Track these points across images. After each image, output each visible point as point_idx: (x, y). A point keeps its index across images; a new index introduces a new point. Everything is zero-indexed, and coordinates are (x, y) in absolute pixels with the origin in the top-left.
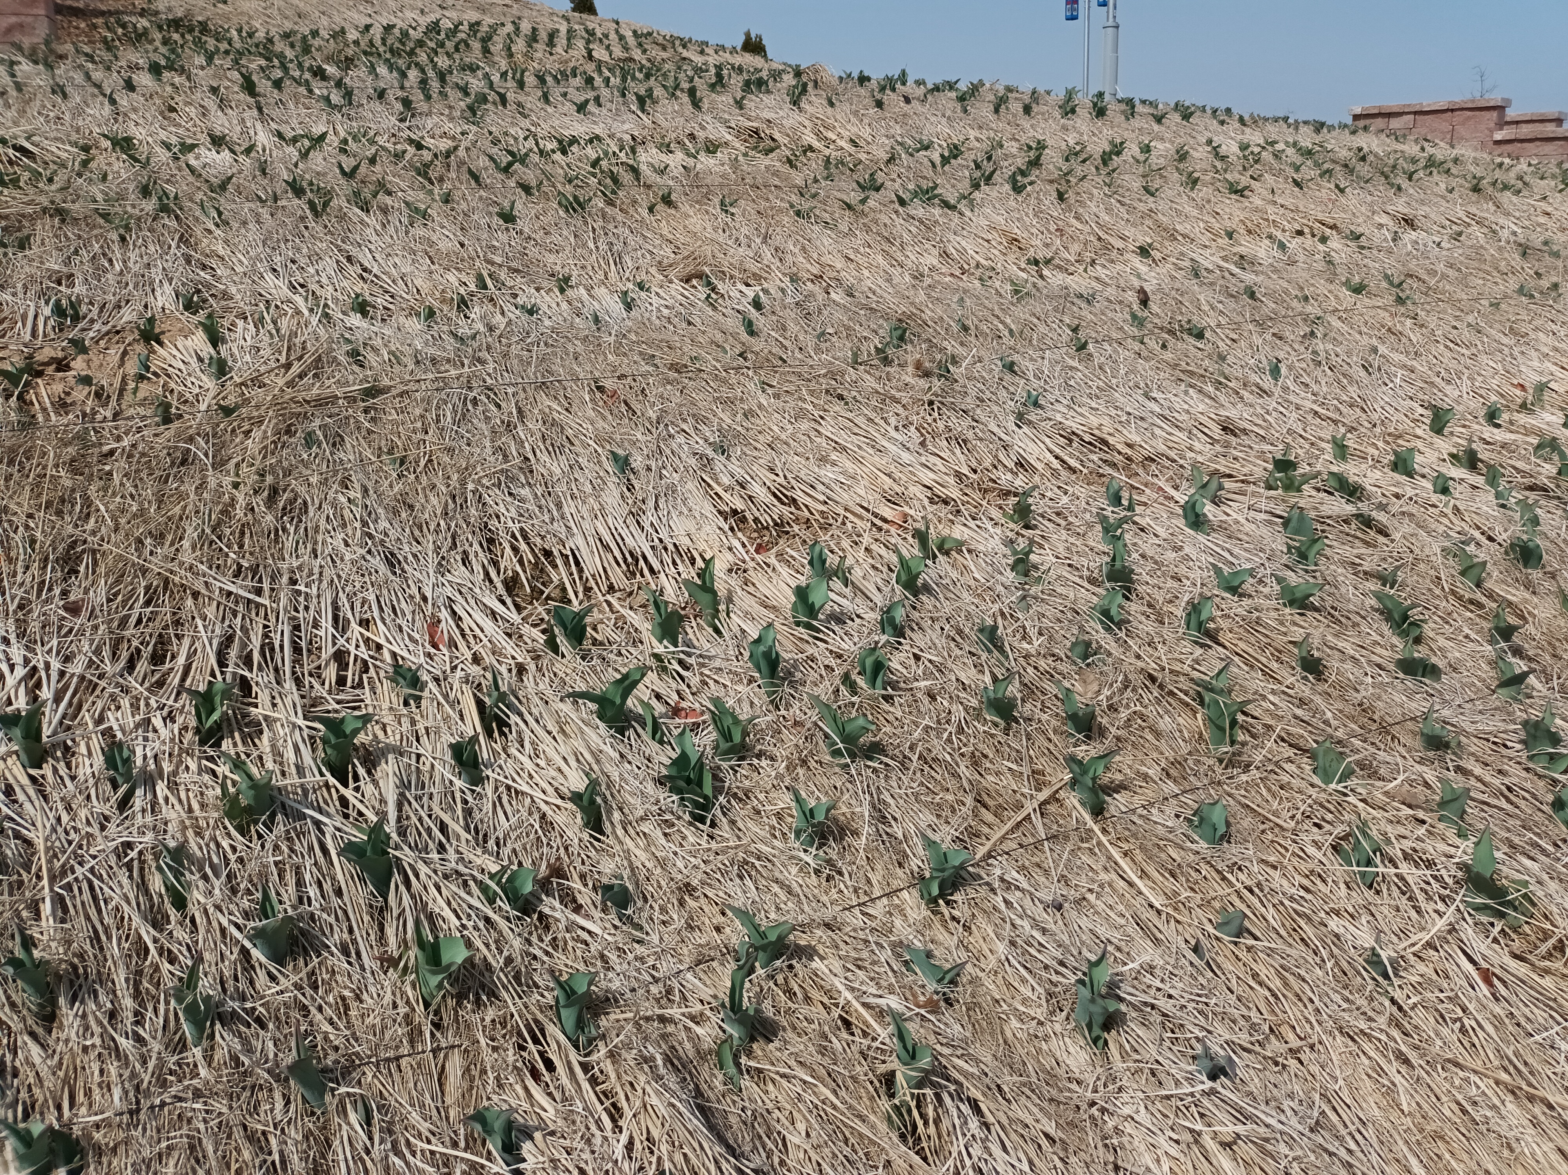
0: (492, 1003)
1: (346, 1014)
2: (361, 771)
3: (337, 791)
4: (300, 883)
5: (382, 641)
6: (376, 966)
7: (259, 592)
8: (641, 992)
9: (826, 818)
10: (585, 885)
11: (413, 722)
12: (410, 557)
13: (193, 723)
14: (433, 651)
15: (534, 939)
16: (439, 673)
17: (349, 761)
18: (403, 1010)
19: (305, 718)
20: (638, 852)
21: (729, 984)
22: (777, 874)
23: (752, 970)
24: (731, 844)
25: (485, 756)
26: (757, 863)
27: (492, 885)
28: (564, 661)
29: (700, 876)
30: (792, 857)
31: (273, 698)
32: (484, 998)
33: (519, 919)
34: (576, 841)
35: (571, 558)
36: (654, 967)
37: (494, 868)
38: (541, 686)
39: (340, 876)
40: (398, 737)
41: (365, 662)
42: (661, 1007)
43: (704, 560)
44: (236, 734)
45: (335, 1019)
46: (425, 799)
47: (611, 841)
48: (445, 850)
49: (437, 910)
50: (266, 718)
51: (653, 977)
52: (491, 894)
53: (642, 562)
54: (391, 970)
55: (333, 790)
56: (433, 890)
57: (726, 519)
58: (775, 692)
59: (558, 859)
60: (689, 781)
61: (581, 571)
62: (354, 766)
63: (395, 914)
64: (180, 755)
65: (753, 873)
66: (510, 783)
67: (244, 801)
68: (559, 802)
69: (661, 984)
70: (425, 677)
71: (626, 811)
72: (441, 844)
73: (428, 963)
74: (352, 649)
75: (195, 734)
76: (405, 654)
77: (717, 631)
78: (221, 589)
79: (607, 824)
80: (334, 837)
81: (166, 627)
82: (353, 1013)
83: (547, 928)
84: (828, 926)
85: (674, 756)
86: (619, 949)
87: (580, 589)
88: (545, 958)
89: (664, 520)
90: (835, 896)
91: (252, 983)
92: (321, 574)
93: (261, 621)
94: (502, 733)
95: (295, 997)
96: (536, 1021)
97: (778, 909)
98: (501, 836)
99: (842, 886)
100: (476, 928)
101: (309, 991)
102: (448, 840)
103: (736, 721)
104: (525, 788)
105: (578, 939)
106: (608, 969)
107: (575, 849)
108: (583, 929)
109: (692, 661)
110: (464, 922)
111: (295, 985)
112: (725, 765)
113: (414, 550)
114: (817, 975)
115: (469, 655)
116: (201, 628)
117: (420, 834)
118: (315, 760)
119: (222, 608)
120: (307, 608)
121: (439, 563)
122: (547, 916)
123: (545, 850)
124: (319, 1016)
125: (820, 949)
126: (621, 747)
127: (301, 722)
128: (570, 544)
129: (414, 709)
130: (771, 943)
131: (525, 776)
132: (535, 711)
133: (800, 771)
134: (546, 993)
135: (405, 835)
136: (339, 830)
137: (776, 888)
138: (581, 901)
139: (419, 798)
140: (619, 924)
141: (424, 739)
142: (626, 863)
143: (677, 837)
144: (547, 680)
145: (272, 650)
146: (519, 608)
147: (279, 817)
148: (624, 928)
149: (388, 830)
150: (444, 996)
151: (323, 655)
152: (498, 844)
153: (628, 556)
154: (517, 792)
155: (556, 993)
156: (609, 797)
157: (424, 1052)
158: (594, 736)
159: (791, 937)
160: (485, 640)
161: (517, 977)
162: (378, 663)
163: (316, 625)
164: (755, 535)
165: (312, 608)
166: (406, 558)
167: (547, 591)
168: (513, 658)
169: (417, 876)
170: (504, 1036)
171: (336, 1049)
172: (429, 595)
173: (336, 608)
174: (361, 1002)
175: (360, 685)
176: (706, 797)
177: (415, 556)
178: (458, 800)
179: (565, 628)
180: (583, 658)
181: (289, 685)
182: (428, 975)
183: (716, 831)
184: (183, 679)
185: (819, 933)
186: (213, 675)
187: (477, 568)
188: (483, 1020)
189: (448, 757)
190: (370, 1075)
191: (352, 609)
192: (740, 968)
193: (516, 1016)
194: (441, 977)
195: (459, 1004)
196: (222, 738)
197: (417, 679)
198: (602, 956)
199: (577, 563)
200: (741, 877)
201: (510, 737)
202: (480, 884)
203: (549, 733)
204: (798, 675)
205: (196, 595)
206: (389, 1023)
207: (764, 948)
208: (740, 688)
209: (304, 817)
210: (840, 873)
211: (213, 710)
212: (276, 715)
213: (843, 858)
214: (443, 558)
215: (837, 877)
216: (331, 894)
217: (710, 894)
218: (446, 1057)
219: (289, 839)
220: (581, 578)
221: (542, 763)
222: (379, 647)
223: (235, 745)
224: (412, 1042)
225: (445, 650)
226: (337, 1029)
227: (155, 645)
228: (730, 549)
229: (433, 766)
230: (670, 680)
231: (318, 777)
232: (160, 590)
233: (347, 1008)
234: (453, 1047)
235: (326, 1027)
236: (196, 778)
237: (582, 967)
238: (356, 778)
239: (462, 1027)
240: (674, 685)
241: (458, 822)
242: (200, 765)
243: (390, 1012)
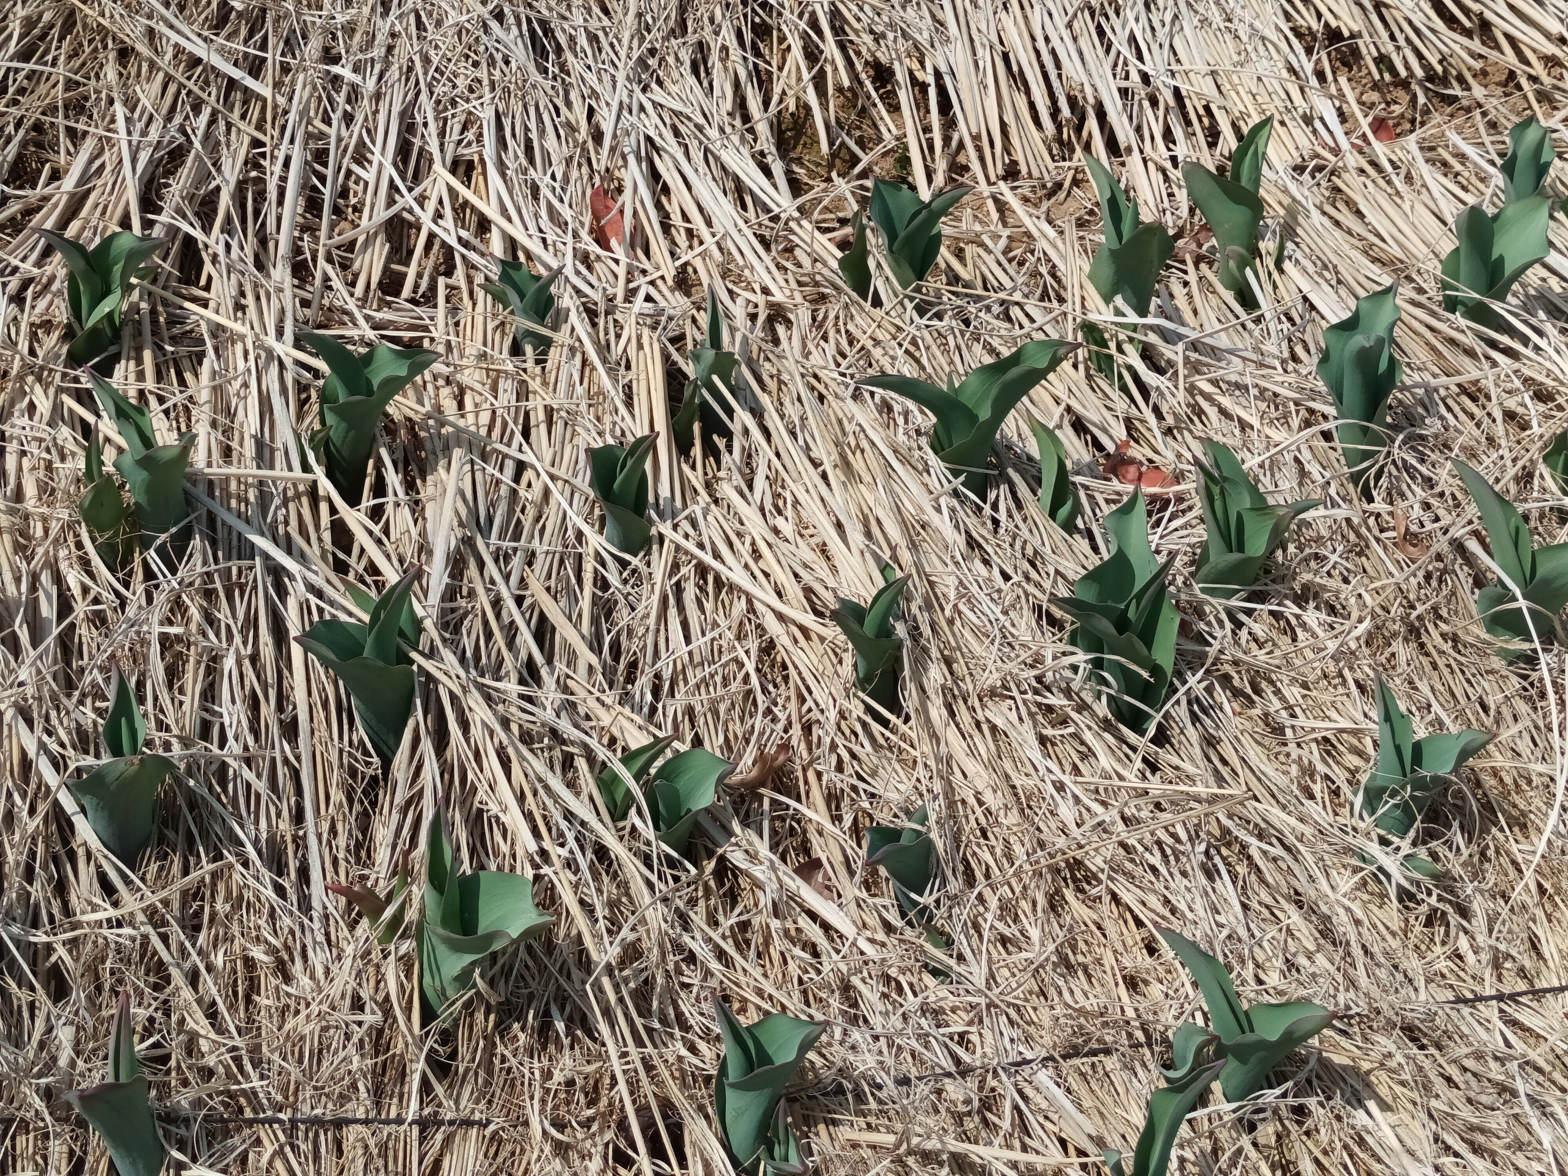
0: (575, 1041)
1: (248, 1000)
2: (393, 479)
3: (333, 510)
4: (210, 694)
5: (491, 212)
6: (336, 905)
7: (256, 68)
8: (923, 1089)
9: (1456, 770)
10: (837, 819)
11: (523, 393)
12: (582, 40)
13: (62, 313)
14: (594, 249)
15: (698, 918)
16: (596, 296)
17: (370, 451)
18: (371, 1017)
19: (298, 345)
20: (971, 767)
21: (1139, 1119)
22: (1303, 885)
23: (1202, 1100)
24: (1200, 789)
25: (664, 491)
26: (1255, 845)
27: (626, 775)
28: (878, 313)
29: (1110, 849)
30: (1348, 850)
31: (243, 294)
32: (560, 1026)
33: (672, 863)
34: (833, 715)
35: (932, 92)
36: (962, 1039)
37: (637, 740)
38: (816, 358)
39: (299, 695)
40: (485, 418)
41: (449, 251)
42: (964, 1136)
43: (1240, 137)
44: (147, 355)
45: (222, 1007)
46: (516, 562)
47: (913, 730)
48: (538, 680)
49: (494, 808)
50: (217, 330)
51: (957, 1061)
52: (619, 796)
53: (1092, 124)
54: (365, 922)
55: (324, 507)
56: (492, 762)
57: (1309, 51)
58: (1367, 455)
59: (785, 747)
60: (1122, 624)
61: (949, 124)
62: (379, 465)
63: (400, 797)
64: (21, 378)
65: (1242, 869)
66: (708, 558)
67: (129, 497)
68: (809, 620)
69: (972, 1083)
70: (567, 301)
71: (960, 668)
72: (530, 664)
73: (445, 922)
74: (426, 218)
75: (64, 338)
76: (535, 247)
77: (1248, 300)
78: (179, 50)
79: (911, 686)
80: (305, 608)
81: (52, 110)
82: (263, 1000)
83: (732, 897)
84: (1411, 1032)
85: (1093, 562)
86: (887, 979)
87: (941, 166)
88: (715, 966)
89: (1162, 33)
90: (1443, 965)
91: (61, 889)
92: (390, 49)
93: (249, 130)
94: (711, 450)
95: (145, 937)
96: (666, 1105)
97: (1290, 965)
98: (667, 674)
99: (1463, 943)
100: (570, 864)
101: (177, 933)
102: (550, 661)
103: (1260, 506)
104: (739, 577)
105: (796, 938)
106: (854, 1020)
107: (826, 733)
108: (813, 916)
109: (1174, 353)
110: (547, 844)
111: (151, 914)
112: (1215, 606)
113: (594, 24)
114: (1362, 1142)
115: (669, 270)
116: (121, 124)
117: (489, 635)
118: (298, 437)
119: (172, 89)
120: (348, 119)
121: (642, 61)
122: (736, 871)
123: (759, 721)
124: (187, 993)
125: (1382, 1083)
126: (972, 522)
127: (285, 349)
128: (937, 59)
129: (530, 364)
130: (1263, 1044)
131: (744, 550)
132: (792, 411)
133: (1403, 651)
134: (702, 1046)
135: (457, 630)
136: (320, 594)
137: (1294, 917)
138: (818, 852)
139: (502, 557)
140: (898, 923)
141: (540, 433)
142: (938, 786)
143: (1070, 751)
144: (830, 349)
145: (260, 196)
146: (796, 187)
147: (197, 542)
148: (909, 933)
149: (419, 611)
150: (468, 1004)
151: (364, 222)
152: (656, 691)
153: (1063, 103)
154: (719, 583)
155: (723, 1049)
156: (926, 631)
157: (399, 1121)
158: (915, 488)
159: (1314, 1041)
160: (709, 241)
161: (642, 996)
162: (473, 256)
163: (361, 157)
164: (1375, 96)
165: (359, 118)
166: (572, 39)
167: (865, 160)
168: (766, 291)
169: (465, 725)
170: (586, 1124)
171: (208, 1073)
172: (607, 128)
173: (408, 127)
174: (288, 979)
175: (429, 298)
176: (1156, 670)
177: (593, 38)
178: (588, 577)
179: (892, 236)
180: (921, 310)
181: (281, 273)
182: (442, 950)
183: (1166, 756)
184: (64, 223)
185: (1385, 1043)
186: (125, 223)
187: (722, 85)
188: (547, 1075)
189: (583, 480)
190: (269, 1149)
191: (442, 134)
192: (1176, 1087)
193: (622, 1086)
194: (469, 958)
195: (502, 1028)
196: (116, 359)
197: (550, 300)
198: (846, 988)
199: (945, 106)
200: (1210, 874)
201: (725, 458)
202: (599, 769)
203: (816, 464)
204: (1432, 426)
205: (125, 54)
206: (337, 1038)
207: (1242, 1053)
208: (1278, 435)
209: (249, 551)
210: (1464, 912)
211: (107, 292)
212: (237, 327)
213: (1477, 875)
214: (652, 52)
215: (1454, 918)
216: (275, 730)
217: (1127, 897)
218: (448, 1141)
219: (209, 594)
220: (947, 140)
221: (787, 528)
222: (484, 225)
223: (141, 376)
224: (378, 1094)
225: (619, 252)
226: (221, 1030)
227: (24, 144)
228: (1308, 120)
229: (547, 493)
230: (1115, 394)
231: (298, 472)
232: (55, 32)
233: (253, 987)
234: (468, 1123)
235: (199, 1023)
236: (45, 432)
237: (794, 1004)
238: (380, 489)
239: (499, 1080)
240: (1121, 404)
241: (577, 626)
242: (57, 407)
243: (344, 1015)
